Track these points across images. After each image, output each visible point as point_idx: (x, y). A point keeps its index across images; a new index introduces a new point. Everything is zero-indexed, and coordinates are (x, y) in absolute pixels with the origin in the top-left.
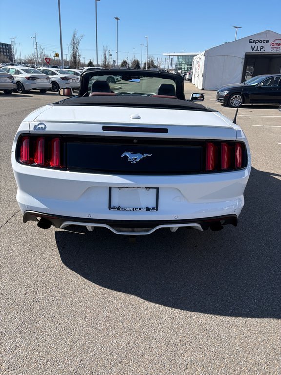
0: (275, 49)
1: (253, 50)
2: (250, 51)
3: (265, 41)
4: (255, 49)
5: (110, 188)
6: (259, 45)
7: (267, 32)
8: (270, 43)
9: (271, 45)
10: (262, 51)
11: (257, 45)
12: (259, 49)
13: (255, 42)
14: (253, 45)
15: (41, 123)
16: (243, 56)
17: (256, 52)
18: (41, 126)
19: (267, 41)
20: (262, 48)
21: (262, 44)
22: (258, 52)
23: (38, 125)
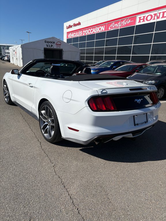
0: (58, 47)
1: (47, 46)
2: (46, 47)
3: (53, 43)
4: (49, 46)
5: (134, 116)
6: (50, 44)
7: (53, 38)
8: (55, 43)
9: (56, 44)
10: (52, 47)
11: (49, 44)
12: (50, 46)
13: (48, 42)
14: (47, 44)
15: (104, 90)
16: (43, 49)
17: (49, 47)
18: (104, 91)
19: (54, 43)
20: (52, 46)
21: (52, 44)
22: (50, 47)
23: (103, 91)
